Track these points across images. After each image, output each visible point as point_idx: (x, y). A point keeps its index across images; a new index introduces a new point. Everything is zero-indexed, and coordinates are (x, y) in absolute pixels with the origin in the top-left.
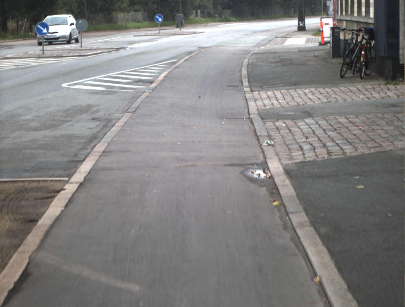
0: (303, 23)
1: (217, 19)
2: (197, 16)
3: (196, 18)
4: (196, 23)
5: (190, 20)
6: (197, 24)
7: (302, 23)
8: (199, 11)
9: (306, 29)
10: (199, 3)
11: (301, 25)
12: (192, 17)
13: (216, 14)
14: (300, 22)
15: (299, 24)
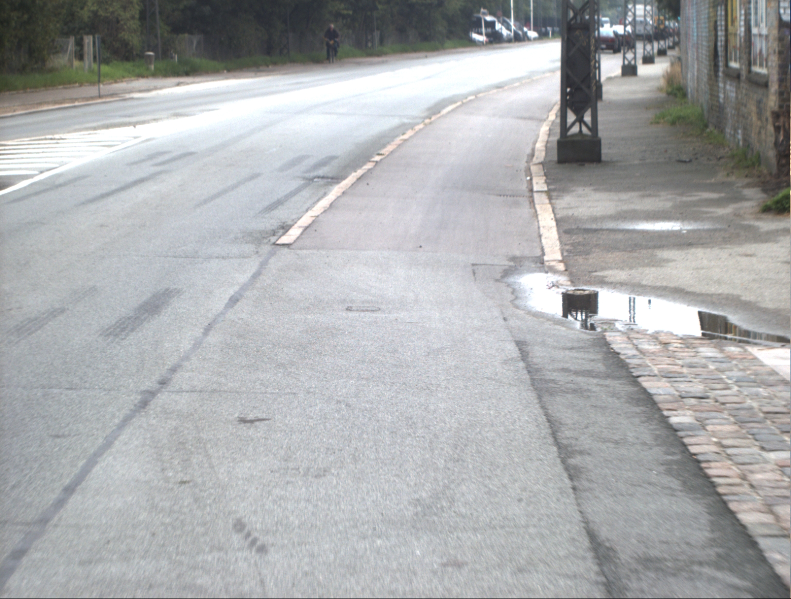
0: (587, 118)
1: (152, 67)
2: (81, 57)
3: (76, 63)
4: (75, 82)
5: (52, 70)
6: (77, 84)
7: (580, 120)
8: (88, 40)
9: (606, 152)
10: (95, 13)
11: (575, 129)
12: (60, 61)
13: (149, 51)
14: (571, 117)
15: (564, 127)
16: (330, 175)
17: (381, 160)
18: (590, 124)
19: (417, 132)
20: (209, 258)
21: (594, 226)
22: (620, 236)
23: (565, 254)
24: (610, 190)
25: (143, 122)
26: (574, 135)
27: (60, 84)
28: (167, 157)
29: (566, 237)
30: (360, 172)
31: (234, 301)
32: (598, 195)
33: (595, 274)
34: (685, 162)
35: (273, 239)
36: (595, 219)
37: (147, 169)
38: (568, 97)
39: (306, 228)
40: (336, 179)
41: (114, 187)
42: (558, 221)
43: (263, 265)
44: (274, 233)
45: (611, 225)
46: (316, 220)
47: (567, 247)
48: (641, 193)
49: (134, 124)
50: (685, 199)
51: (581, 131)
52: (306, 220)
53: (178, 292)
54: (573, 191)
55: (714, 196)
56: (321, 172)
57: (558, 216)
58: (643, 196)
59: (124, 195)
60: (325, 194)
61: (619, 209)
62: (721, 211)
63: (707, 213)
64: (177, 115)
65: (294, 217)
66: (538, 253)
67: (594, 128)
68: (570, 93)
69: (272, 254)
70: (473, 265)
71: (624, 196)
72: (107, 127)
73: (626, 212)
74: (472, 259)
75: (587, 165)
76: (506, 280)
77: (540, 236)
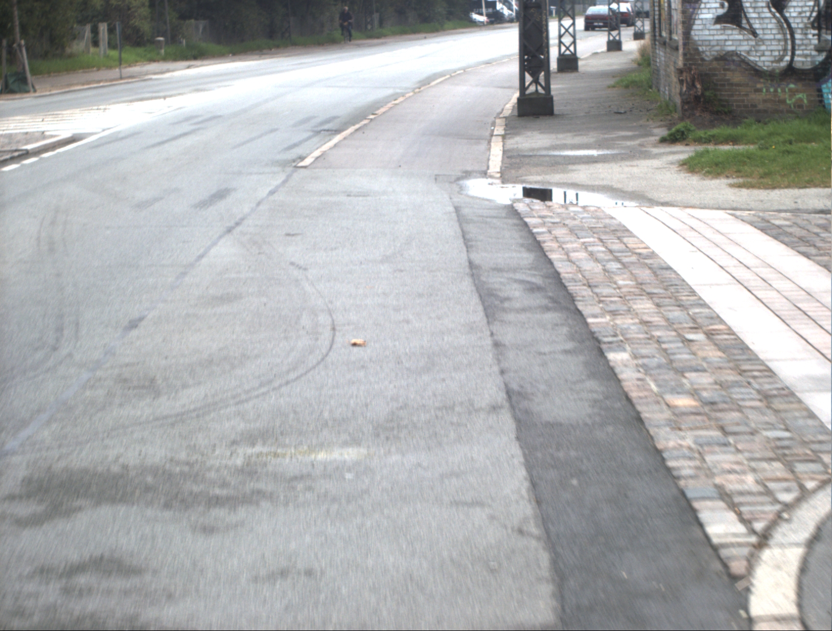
0: (542, 79)
1: (163, 51)
2: (96, 43)
3: (92, 50)
4: (93, 67)
5: (71, 56)
6: (95, 69)
7: (536, 81)
8: (103, 27)
10: (107, 2)
11: (532, 89)
12: (78, 47)
13: (158, 36)
14: (528, 78)
15: (523, 88)
16: (334, 129)
17: (375, 118)
18: (543, 84)
19: (407, 99)
20: (251, 174)
21: (531, 154)
22: (547, 159)
23: (503, 168)
24: (552, 133)
25: (171, 96)
26: (531, 94)
27: (80, 68)
28: (200, 119)
29: (507, 160)
30: (357, 126)
31: (272, 193)
32: (541, 136)
33: (520, 178)
34: (620, 113)
35: (294, 164)
36: (533, 150)
37: (186, 127)
38: (526, 63)
39: (317, 158)
40: (338, 131)
41: (165, 138)
42: (504, 152)
43: (289, 177)
44: (294, 161)
45: (544, 153)
46: (323, 154)
47: (506, 165)
48: (575, 133)
49: (165, 98)
50: (606, 136)
51: (537, 90)
52: (317, 153)
53: (235, 190)
54: (524, 134)
55: (630, 133)
56: (326, 127)
57: (506, 149)
58: (576, 135)
59: (174, 143)
60: (330, 140)
61: (554, 144)
62: (629, 143)
63: (619, 144)
64: (198, 90)
65: (308, 152)
66: (484, 168)
67: (547, 88)
68: (527, 60)
69: (293, 172)
70: (436, 175)
71: (561, 136)
72: (142, 100)
73: (558, 145)
74: (436, 172)
75: (541, 117)
76: (457, 182)
77: (489, 160)
